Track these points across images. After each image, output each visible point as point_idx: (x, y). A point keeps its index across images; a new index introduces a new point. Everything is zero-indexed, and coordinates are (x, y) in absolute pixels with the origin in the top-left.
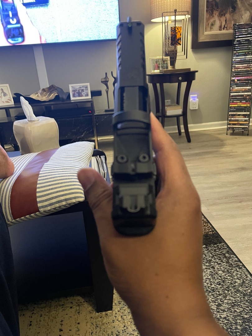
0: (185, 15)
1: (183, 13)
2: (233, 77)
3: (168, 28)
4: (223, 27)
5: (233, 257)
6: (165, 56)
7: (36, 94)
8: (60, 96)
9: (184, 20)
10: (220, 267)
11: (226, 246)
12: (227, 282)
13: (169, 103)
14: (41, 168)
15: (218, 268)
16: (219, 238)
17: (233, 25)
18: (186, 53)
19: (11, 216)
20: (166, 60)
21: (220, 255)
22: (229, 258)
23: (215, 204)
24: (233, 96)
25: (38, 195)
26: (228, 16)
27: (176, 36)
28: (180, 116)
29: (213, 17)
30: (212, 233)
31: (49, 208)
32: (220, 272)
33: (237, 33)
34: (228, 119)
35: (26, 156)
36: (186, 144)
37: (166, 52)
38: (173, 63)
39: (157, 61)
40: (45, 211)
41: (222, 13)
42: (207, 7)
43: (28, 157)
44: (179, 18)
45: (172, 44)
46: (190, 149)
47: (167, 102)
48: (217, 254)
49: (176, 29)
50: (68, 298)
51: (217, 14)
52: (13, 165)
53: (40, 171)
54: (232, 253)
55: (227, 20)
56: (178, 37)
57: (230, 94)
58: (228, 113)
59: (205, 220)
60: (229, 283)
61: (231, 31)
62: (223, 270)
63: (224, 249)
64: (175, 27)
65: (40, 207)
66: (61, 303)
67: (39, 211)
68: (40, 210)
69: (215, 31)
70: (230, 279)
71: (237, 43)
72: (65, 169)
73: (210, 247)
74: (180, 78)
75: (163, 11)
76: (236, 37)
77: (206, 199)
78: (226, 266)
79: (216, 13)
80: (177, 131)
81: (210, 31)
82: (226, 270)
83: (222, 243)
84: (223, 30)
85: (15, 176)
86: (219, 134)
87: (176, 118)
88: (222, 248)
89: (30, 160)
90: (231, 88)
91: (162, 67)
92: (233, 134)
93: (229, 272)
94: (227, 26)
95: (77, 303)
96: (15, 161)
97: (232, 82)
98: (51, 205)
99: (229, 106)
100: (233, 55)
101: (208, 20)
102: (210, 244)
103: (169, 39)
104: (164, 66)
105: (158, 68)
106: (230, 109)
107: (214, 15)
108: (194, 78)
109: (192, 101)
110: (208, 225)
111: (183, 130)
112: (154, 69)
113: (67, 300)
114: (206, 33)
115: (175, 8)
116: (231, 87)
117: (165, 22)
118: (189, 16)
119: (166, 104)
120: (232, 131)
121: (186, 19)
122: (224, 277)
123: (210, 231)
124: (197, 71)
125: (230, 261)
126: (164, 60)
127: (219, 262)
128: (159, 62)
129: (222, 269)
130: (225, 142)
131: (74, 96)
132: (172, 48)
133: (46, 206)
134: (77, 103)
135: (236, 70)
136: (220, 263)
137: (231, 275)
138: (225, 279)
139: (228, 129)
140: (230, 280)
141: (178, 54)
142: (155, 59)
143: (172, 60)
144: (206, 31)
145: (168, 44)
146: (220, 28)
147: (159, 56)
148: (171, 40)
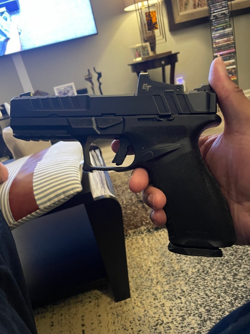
2: (215, 53)
4: (197, 5)
6: (147, 45)
9: (157, 4)
14: (35, 167)
17: (207, 1)
18: (164, 36)
20: (146, 47)
27: (151, 21)
31: (48, 204)
33: (212, 8)
38: (153, 48)
39: (137, 49)
40: (45, 208)
45: (149, 29)
49: (151, 14)
53: (34, 170)
56: (154, 21)
61: (206, 8)
64: (149, 12)
65: (39, 204)
66: (79, 299)
67: (39, 209)
68: (40, 207)
69: (190, 10)
71: (214, 18)
74: (163, 62)
76: (212, 12)
81: (185, 10)
84: (197, 7)
91: (143, 54)
94: (201, 3)
95: (95, 297)
96: (9, 167)
100: (212, 31)
103: (145, 25)
104: (145, 53)
105: (140, 56)
108: (176, 60)
112: (136, 58)
114: (181, 14)
117: (138, 10)
121: (159, 3)
124: (178, 53)
126: (144, 47)
128: (139, 50)
132: (150, 33)
133: (45, 202)
135: (217, 45)
141: (157, 39)
142: (135, 48)
143: (152, 45)
144: (181, 11)
145: (146, 30)
146: (195, 6)
147: (139, 43)
148: (148, 25)
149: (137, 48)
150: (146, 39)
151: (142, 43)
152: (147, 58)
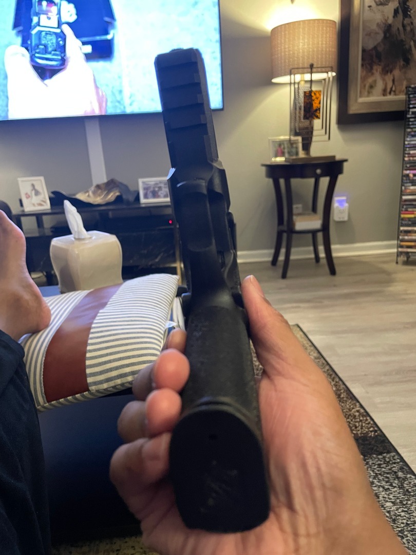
0: (327, 73)
1: (324, 70)
2: (406, 170)
3: (298, 92)
4: (388, 90)
5: (410, 477)
6: (297, 140)
7: (86, 192)
8: (124, 197)
9: (325, 80)
10: (388, 495)
11: (398, 459)
12: (400, 521)
13: (300, 211)
14: (94, 318)
15: (386, 498)
16: (386, 444)
17: (406, 88)
18: (328, 132)
19: (43, 397)
20: (296, 142)
21: (388, 473)
22: (403, 479)
23: (379, 383)
24: (406, 200)
25: (88, 363)
26: (397, 72)
27: (311, 105)
28: (318, 231)
29: (373, 74)
30: (374, 434)
31: (105, 386)
32: (389, 504)
33: (412, 100)
34: (398, 238)
35: (69, 297)
36: (328, 278)
37: (295, 131)
38: (306, 146)
39: (280, 144)
40: (98, 391)
41: (387, 69)
42: (363, 59)
43: (72, 298)
44: (317, 76)
45: (306, 117)
46: (335, 286)
47: (297, 207)
48: (383, 471)
49: (313, 94)
50: (127, 539)
51: (379, 70)
52: (49, 311)
53: (92, 323)
54: (408, 471)
55: (396, 80)
56: (315, 106)
57: (401, 198)
58: (399, 229)
59: (362, 411)
60: (403, 523)
61: (403, 97)
62: (393, 501)
63: (395, 463)
64: (311, 92)
65: (90, 383)
67: (88, 390)
68: (90, 388)
69: (376, 97)
70: (405, 516)
71: (413, 116)
72: (132, 321)
73: (371, 459)
74: (319, 171)
75: (291, 67)
76: (411, 106)
77: (363, 373)
78: (399, 493)
79: (377, 69)
80: (313, 256)
81: (368, 96)
82: (398, 501)
83: (391, 453)
84: (388, 94)
85: (51, 329)
86: (384, 262)
87: (310, 235)
88: (391, 462)
89: (76, 302)
90: (403, 188)
91: (289, 153)
92: (407, 263)
93: (404, 505)
94: (395, 88)
96: (52, 304)
97: (404, 178)
98: (108, 380)
99: (400, 216)
100: (405, 135)
101: (364, 79)
102: (370, 454)
103: (300, 109)
104: (292, 152)
105: (283, 154)
106: (402, 222)
107: (374, 71)
108: (340, 171)
109: (337, 207)
110: (367, 420)
111: (322, 255)
112: (276, 156)
113: (126, 542)
114: (361, 100)
115: (311, 62)
116: (402, 185)
117: (294, 83)
118: (334, 74)
119: (295, 211)
120: (405, 259)
121: (329, 78)
122: (396, 513)
123: (371, 431)
124: (346, 160)
125: (405, 485)
126: (292, 142)
127: (386, 487)
128: (284, 145)
129: (391, 499)
130: (394, 276)
131: (146, 196)
132: (307, 123)
133: (101, 382)
134: (150, 208)
135: (411, 159)
136: (388, 489)
137: (406, 509)
138: (397, 517)
139: (399, 254)
140: (405, 518)
141: (315, 133)
142: (278, 140)
143: (305, 142)
144: (361, 96)
145: (300, 117)
146: (384, 93)
147: (285, 135)
148: (305, 110)
149: (280, 141)
150: (298, 131)
151: (290, 135)
152: (293, 159)
